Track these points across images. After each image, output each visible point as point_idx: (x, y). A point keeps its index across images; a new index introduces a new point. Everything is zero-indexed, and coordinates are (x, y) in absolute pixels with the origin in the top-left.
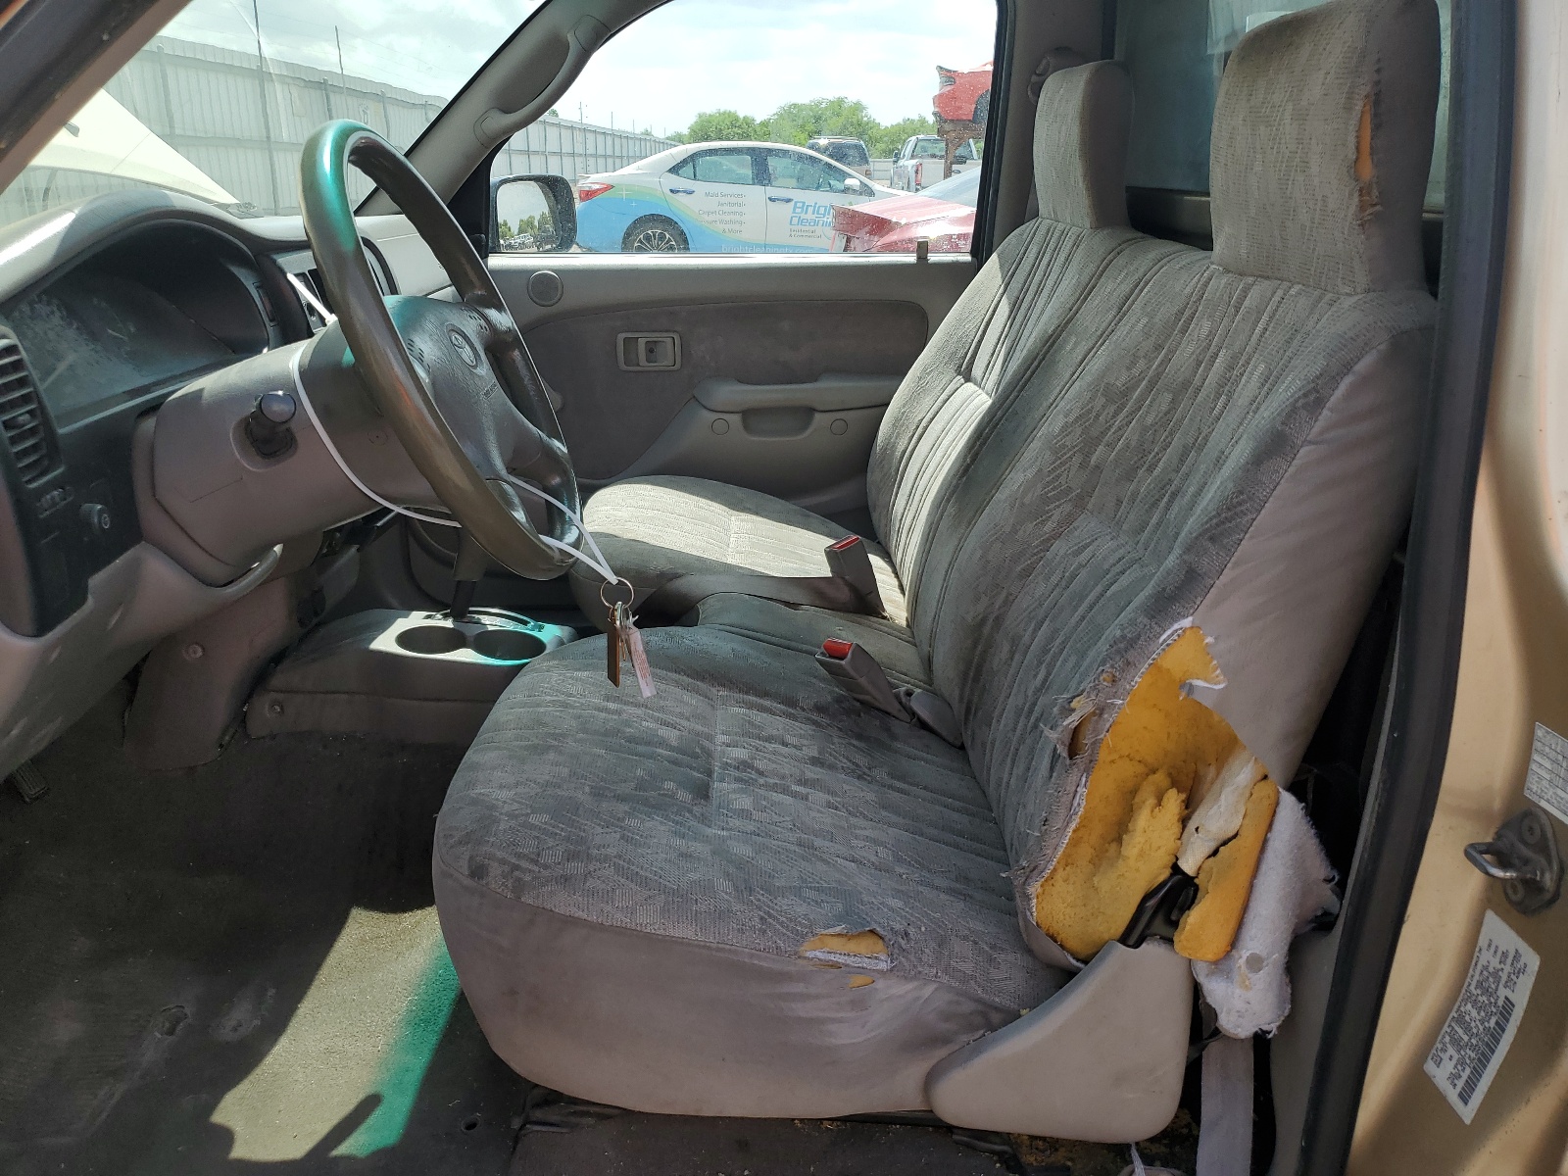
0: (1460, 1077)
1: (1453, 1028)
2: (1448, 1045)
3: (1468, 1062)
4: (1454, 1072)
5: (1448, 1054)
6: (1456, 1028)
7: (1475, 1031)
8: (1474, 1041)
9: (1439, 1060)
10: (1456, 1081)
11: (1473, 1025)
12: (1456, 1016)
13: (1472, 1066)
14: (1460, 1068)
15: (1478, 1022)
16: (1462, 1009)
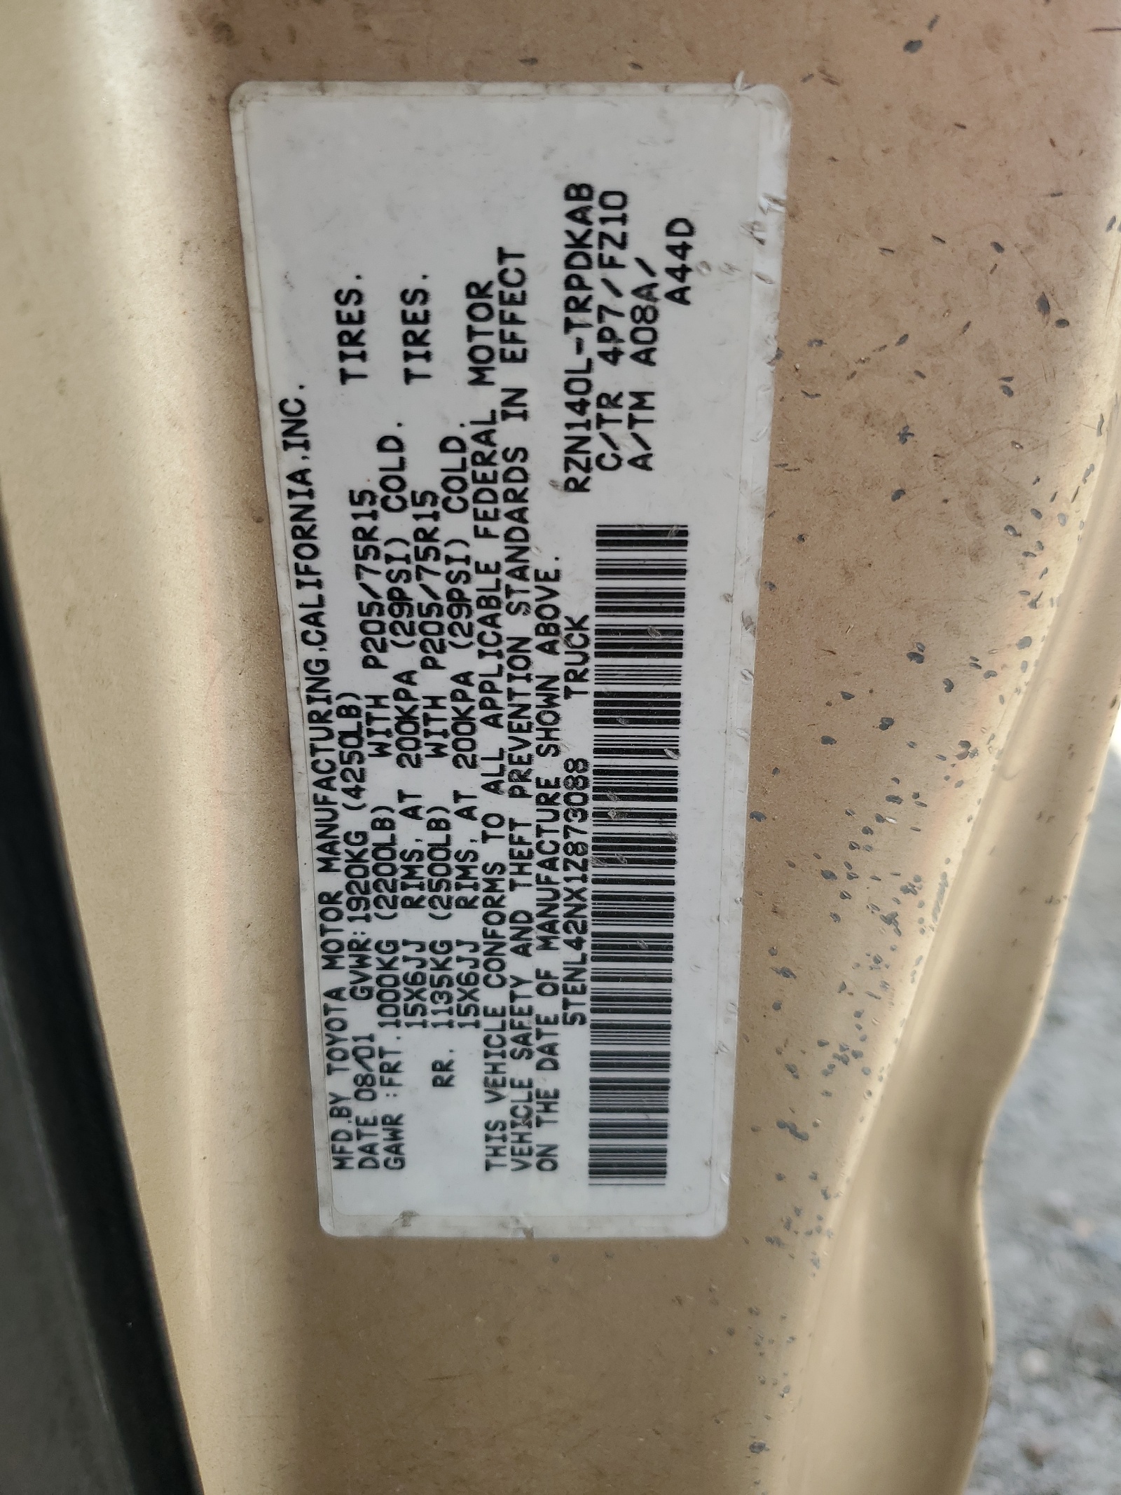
0: (549, 1100)
1: (358, 947)
2: (386, 1038)
3: (549, 1006)
4: (501, 1112)
5: (415, 1074)
6: (377, 931)
7: (495, 852)
8: (523, 899)
9: (380, 1137)
10: (540, 1137)
11: (464, 834)
12: (335, 882)
13: (582, 1004)
14: (521, 1070)
15: (487, 803)
16: (349, 822)
